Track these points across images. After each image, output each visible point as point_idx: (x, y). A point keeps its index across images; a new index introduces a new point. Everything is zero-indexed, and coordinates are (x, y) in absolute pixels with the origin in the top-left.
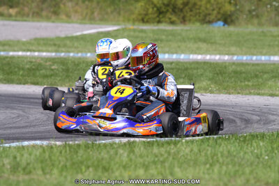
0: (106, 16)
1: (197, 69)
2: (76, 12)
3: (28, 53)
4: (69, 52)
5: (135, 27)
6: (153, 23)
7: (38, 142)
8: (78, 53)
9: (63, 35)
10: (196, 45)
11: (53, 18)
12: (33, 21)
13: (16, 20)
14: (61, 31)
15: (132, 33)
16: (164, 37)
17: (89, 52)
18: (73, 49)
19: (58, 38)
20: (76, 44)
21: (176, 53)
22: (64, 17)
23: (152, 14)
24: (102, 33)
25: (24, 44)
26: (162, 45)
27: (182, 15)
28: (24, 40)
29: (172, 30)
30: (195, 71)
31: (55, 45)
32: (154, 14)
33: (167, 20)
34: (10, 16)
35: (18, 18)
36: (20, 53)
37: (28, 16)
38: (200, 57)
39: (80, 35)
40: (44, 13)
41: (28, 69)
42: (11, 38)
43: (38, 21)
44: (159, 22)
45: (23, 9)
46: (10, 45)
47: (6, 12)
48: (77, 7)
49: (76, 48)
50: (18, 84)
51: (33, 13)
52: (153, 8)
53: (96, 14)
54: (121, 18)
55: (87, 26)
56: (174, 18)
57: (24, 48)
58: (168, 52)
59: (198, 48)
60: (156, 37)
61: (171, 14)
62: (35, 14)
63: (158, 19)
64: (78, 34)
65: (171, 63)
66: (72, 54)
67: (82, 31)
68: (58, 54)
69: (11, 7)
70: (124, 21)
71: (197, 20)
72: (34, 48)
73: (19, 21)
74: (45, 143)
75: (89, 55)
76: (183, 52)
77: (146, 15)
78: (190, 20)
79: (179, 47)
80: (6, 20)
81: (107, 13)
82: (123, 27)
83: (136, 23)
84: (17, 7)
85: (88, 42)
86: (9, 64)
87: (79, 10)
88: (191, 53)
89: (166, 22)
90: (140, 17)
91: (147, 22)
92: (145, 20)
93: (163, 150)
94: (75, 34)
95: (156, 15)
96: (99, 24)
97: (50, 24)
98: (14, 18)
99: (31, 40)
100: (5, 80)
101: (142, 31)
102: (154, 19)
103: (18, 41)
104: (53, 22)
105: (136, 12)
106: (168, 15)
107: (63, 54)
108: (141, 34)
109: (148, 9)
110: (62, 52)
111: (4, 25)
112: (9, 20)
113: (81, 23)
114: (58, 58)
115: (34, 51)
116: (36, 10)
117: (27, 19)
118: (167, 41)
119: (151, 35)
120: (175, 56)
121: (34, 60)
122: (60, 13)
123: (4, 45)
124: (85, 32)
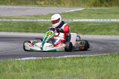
0: (80, 4)
1: (112, 25)
2: (67, 3)
3: (46, 20)
5: (90, 8)
8: (66, 20)
9: (61, 13)
10: (114, 16)
12: (50, 7)
13: (43, 7)
14: (60, 11)
15: (89, 11)
16: (102, 12)
17: (71, 19)
18: (64, 18)
20: (65, 16)
21: (106, 19)
22: (63, 5)
23: (98, 3)
24: (76, 11)
25: (44, 16)
27: (110, 3)
28: (45, 14)
30: (110, 26)
32: (99, 3)
33: (104, 5)
36: (42, 20)
37: (48, 5)
38: (115, 20)
40: (55, 4)
41: (43, 27)
43: (52, 7)
44: (101, 6)
45: (46, 2)
46: (39, 17)
47: (39, 3)
49: (65, 17)
50: (38, 33)
51: (50, 3)
52: (98, 1)
53: (75, 3)
55: (71, 8)
56: (107, 4)
57: (44, 18)
58: (102, 19)
59: (115, 17)
60: (99, 12)
62: (51, 4)
63: (100, 5)
64: (67, 12)
66: (63, 20)
69: (41, 1)
70: (87, 6)
71: (116, 5)
72: (48, 18)
73: (44, 7)
75: (70, 20)
76: (108, 19)
77: (96, 3)
78: (114, 5)
79: (108, 16)
80: (39, 6)
82: (86, 8)
83: (92, 7)
84: (43, 1)
85: (71, 15)
86: (35, 25)
87: (69, 2)
88: (112, 19)
90: (93, 4)
91: (96, 6)
92: (95, 5)
94: (65, 12)
96: (76, 7)
97: (56, 8)
98: (42, 6)
99: (48, 14)
100: (32, 31)
101: (93, 10)
102: (99, 5)
103: (42, 15)
104: (58, 7)
105: (92, 2)
106: (104, 3)
108: (92, 11)
109: (96, 1)
111: (38, 9)
112: (40, 6)
115: (48, 19)
116: (51, 2)
118: (103, 14)
119: (97, 11)
120: (105, 20)
121: (45, 23)
122: (61, 3)
123: (36, 17)
124: (70, 11)
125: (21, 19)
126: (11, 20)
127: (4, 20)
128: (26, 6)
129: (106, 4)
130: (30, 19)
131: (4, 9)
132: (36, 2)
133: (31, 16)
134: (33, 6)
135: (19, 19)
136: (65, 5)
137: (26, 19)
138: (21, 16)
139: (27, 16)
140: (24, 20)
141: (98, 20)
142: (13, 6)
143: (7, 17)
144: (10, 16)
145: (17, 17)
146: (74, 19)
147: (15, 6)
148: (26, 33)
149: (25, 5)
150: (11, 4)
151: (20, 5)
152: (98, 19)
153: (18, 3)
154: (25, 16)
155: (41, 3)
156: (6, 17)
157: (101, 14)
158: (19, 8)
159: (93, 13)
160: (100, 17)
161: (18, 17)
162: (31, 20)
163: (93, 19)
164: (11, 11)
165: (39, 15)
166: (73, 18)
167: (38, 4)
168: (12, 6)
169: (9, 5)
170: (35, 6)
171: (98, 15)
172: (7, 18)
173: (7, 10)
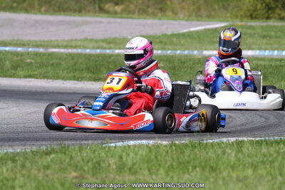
0: (213, 13)
2: (183, 8)
4: (176, 50)
5: (243, 23)
6: (262, 19)
7: (144, 142)
8: (184, 51)
9: (169, 32)
11: (160, 15)
12: (139, 18)
13: (121, 18)
14: (167, 28)
16: (273, 33)
17: (196, 49)
18: (180, 47)
19: (164, 36)
20: (182, 42)
22: (170, 14)
23: (260, 9)
24: (209, 30)
26: (272, 42)
29: (282, 26)
31: (161, 42)
33: (277, 16)
34: (116, 13)
35: (124, 16)
37: (134, 13)
39: (187, 32)
40: (150, 10)
42: (117, 35)
43: (144, 18)
44: (268, 18)
45: (128, 6)
46: (115, 43)
47: (111, 9)
48: (184, 4)
49: (182, 45)
51: (139, 10)
52: (262, 4)
53: (202, 11)
54: (228, 15)
55: (194, 23)
56: (284, 14)
58: (277, 49)
60: (265, 33)
61: (281, 10)
62: (141, 11)
63: (266, 15)
64: (185, 31)
65: (281, 60)
66: (178, 52)
67: (189, 28)
68: (164, 52)
69: (117, 4)
70: (231, 18)
73: (125, 18)
74: (151, 142)
75: (196, 52)
77: (255, 11)
81: (214, 10)
82: (231, 23)
83: (244, 20)
84: (122, 4)
85: (195, 39)
86: (114, 62)
87: (186, 7)
89: (275, 18)
90: (248, 14)
91: (256, 18)
92: (254, 16)
93: (272, 150)
94: (181, 32)
95: (264, 11)
96: (205, 21)
97: (156, 21)
98: (119, 16)
101: (250, 27)
102: (263, 15)
103: (124, 39)
104: (160, 19)
105: (245, 8)
106: (278, 11)
107: (169, 52)
108: (249, 31)
109: (257, 5)
110: (169, 49)
111: (109, 23)
112: (115, 17)
113: (187, 20)
114: (164, 56)
116: (141, 7)
117: (133, 16)
118: (276, 37)
119: (260, 31)
122: (166, 10)
123: (110, 43)
124: (192, 29)
125: (71, 47)
126: (47, 49)
127: (30, 49)
128: (79, 16)
129: (280, 12)
130: (93, 48)
131: (25, 23)
132: (102, 5)
133: (97, 41)
134: (97, 16)
135: (66, 47)
136: (176, 14)
137: (85, 48)
138: (72, 40)
139: (86, 39)
140: (79, 51)
141: (267, 53)
142: (46, 14)
143: (36, 41)
144: (43, 41)
145: (60, 44)
146: (206, 49)
147: (52, 14)
148: (93, 82)
149: (77, 14)
150: (40, 11)
151: (62, 13)
152: (265, 49)
153: (56, 9)
154: (80, 40)
155: (116, 8)
156: (35, 43)
157: (270, 37)
158: (62, 21)
159: (251, 36)
160: (271, 44)
161: (65, 43)
162: (98, 51)
163: (254, 51)
164: (43, 28)
165: (116, 38)
166: (203, 47)
167: (107, 12)
168: (42, 14)
169: (35, 14)
170: (102, 17)
171: (264, 41)
172: (37, 46)
173: (32, 26)
